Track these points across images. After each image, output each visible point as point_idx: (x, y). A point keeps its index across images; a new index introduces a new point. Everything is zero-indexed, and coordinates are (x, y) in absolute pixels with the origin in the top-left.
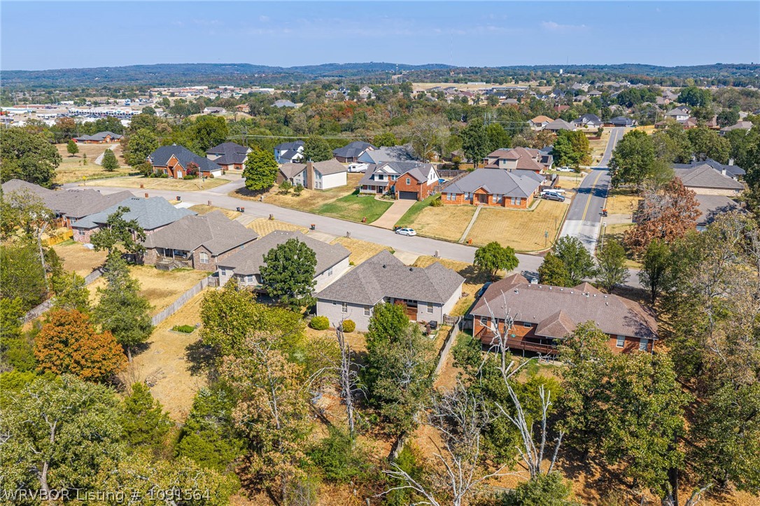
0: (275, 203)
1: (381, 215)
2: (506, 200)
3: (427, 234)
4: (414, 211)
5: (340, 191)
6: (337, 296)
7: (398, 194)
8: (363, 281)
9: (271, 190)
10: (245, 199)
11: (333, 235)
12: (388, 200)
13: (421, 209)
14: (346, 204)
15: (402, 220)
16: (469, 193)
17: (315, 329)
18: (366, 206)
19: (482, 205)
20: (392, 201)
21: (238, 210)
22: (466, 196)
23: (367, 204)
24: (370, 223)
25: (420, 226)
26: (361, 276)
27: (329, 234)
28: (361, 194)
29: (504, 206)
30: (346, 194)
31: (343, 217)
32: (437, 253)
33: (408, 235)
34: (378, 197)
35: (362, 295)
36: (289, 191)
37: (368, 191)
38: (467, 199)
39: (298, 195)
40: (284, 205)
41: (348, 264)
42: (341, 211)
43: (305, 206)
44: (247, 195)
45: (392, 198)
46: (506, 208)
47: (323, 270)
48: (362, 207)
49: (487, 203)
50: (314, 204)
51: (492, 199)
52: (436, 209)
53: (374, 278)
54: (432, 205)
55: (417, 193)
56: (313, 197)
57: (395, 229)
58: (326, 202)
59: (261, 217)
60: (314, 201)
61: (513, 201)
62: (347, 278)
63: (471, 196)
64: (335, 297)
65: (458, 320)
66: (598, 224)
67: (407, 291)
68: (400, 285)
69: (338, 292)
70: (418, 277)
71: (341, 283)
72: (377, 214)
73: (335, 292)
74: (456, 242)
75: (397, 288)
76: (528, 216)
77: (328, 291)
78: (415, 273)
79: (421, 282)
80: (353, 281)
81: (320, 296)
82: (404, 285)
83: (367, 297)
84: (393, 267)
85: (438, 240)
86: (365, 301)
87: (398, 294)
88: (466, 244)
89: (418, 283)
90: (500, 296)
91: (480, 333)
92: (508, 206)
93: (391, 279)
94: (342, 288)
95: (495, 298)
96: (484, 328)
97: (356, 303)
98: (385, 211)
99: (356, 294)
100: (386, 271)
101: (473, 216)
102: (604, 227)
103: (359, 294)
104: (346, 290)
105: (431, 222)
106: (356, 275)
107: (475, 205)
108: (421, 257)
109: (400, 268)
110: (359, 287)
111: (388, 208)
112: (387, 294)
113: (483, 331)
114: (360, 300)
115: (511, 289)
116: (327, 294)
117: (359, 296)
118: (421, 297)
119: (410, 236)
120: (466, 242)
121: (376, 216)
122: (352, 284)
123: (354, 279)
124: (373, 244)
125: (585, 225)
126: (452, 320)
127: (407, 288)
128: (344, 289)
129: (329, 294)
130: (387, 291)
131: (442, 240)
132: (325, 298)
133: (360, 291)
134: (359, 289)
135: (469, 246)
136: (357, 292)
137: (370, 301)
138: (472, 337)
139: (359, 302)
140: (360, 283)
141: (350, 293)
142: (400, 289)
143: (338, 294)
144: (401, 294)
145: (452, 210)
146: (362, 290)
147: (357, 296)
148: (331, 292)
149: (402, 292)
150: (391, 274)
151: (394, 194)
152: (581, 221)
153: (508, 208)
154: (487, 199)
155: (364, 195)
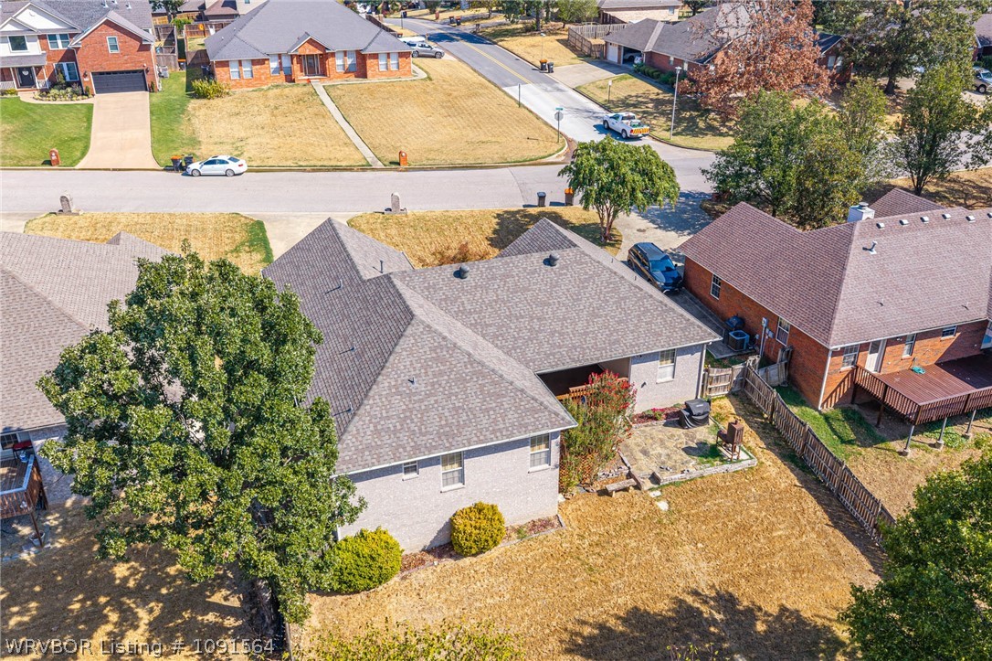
1: (86, 139)
2: (369, 62)
3: (272, 163)
7: (88, 81)
8: (466, 347)
13: (183, 111)
16: (279, 56)
18: (18, 123)
19: (318, 84)
22: (274, 64)
23: (12, 117)
24: (75, 162)
25: (227, 147)
26: (444, 332)
29: (365, 76)
32: (396, 201)
33: (229, 173)
34: (29, 97)
35: (506, 402)
38: (277, 71)
45: (75, 93)
48: (8, 127)
49: (324, 73)
51: (334, 65)
52: (220, 103)
53: (458, 324)
54: (196, 94)
55: (142, 73)
61: (382, 62)
62: (404, 353)
63: (286, 63)
64: (412, 444)
65: (745, 373)
66: (561, 86)
67: (586, 334)
68: (553, 320)
69: (408, 421)
70: (586, 280)
71: (396, 381)
72: (74, 139)
73: (399, 427)
74: (366, 167)
75: (552, 333)
76: (435, 89)
77: (369, 433)
78: (568, 270)
79: (608, 292)
80: (437, 359)
81: (350, 466)
82: (565, 319)
83: (532, 402)
84: (490, 269)
85: (314, 171)
86: (532, 420)
87: (567, 352)
88: (393, 166)
89: (599, 298)
90: (847, 272)
91: (835, 390)
92: (373, 76)
93: (510, 312)
94: (415, 398)
95: (841, 281)
96: (848, 376)
97: (507, 440)
98: (89, 128)
99: (484, 407)
100: (476, 287)
101: (323, 104)
102: (582, 90)
103: (494, 405)
104: (436, 401)
105: (243, 134)
106: (429, 332)
107: (306, 82)
108: (351, 220)
109: (511, 265)
110: (474, 373)
111: (89, 120)
112: (531, 364)
113: (846, 383)
114: (516, 424)
115: (853, 246)
116: (373, 444)
117: (502, 411)
118: (642, 341)
119: (235, 175)
120: (391, 163)
121: (74, 144)
122: (441, 373)
123: (433, 350)
124: (170, 215)
125: (546, 90)
126: (726, 377)
127: (580, 325)
128: (426, 403)
129: (379, 443)
130: (530, 355)
131: (329, 170)
132: (373, 464)
133: (489, 391)
134: (480, 382)
135: (407, 170)
136: (481, 397)
137: (553, 415)
138: (817, 410)
139: (515, 431)
140: (466, 360)
141: (461, 411)
142: (561, 334)
143: (416, 428)
144: (578, 350)
145: (262, 101)
146: (494, 383)
147: (491, 412)
148: (383, 434)
149: (576, 341)
150: (499, 292)
151: (80, 83)
152: (531, 86)
153: (374, 80)
154: (323, 65)
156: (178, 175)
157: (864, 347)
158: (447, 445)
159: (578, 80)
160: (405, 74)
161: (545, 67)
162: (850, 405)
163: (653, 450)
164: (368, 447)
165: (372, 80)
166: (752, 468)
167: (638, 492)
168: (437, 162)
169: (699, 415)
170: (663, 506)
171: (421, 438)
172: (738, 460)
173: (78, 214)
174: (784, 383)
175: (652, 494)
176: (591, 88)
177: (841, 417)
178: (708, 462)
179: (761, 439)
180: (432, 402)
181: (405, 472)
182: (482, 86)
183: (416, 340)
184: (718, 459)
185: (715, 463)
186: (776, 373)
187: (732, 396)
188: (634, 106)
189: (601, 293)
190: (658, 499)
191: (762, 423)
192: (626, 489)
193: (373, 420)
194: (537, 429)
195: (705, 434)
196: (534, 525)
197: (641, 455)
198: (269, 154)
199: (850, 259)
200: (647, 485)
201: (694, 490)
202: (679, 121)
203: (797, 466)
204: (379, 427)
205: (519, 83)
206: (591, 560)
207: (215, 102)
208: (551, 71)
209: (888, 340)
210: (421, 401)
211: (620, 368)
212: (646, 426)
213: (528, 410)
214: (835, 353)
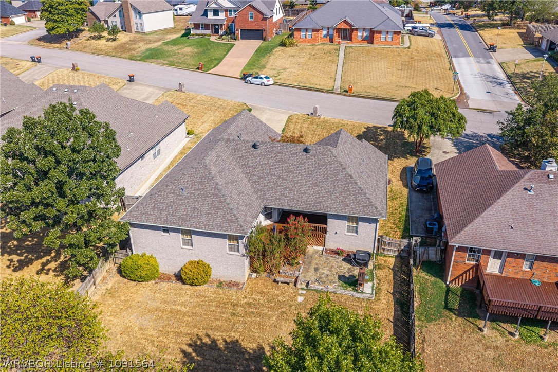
0: (85, 50)
1: (221, 60)
2: (376, 35)
3: (288, 82)
4: (262, 53)
5: (166, 34)
6: (170, 218)
7: (238, 33)
8: (220, 181)
9: (81, 35)
10: (48, 47)
11: (161, 89)
12: (226, 40)
13: (271, 51)
14: (174, 48)
15: (251, 64)
16: (328, 28)
17: (131, 280)
18: (201, 49)
19: (344, 44)
20: (232, 42)
21: (34, 60)
22: (325, 32)
23: (201, 46)
24: (209, 70)
25: (275, 72)
26: (214, 171)
27: (154, 87)
28: (193, 35)
29: (372, 43)
30: (174, 36)
31: (172, 64)
32: (315, 110)
33: (262, 84)
34: (214, 38)
35: (220, 213)
36: (103, 34)
37: (200, 31)
38: (326, 36)
39: (114, 40)
40: (97, 52)
41: (185, 135)
42: (169, 56)
43: (123, 51)
44: (50, 42)
45: (232, 38)
46: (375, 46)
47: (143, 151)
48: (196, 50)
49: (351, 40)
50: (134, 49)
51: (356, 35)
52: (289, 50)
53: (238, 171)
54: (283, 44)
55: (262, 31)
56: (133, 42)
57: (244, 77)
58: (150, 46)
59: (63, 67)
60: (134, 46)
61: (383, 36)
62: (187, 175)
63: (331, 32)
64: (165, 218)
65: (410, 246)
66: (491, 61)
67: (304, 194)
68: (290, 182)
69: (170, 207)
70: (322, 165)
71: (176, 187)
72: (216, 59)
73: (164, 209)
74: (330, 91)
75: (286, 189)
76: (406, 54)
77: (150, 207)
78: (314, 157)
79: (331, 175)
80: (199, 182)
81: (134, 219)
82: (297, 183)
83: (233, 216)
84: (273, 147)
85: (304, 89)
86: (227, 225)
87: (288, 200)
88: (344, 93)
89: (324, 177)
90: (499, 200)
91: (462, 275)
92: (377, 44)
93: (270, 171)
94: (180, 198)
95: (490, 205)
96: (472, 268)
97: (210, 231)
98: (226, 55)
99: (208, 212)
100: (260, 155)
101: (338, 56)
102: (504, 65)
103: (214, 212)
104: (188, 202)
105: (288, 66)
106: (205, 169)
107: (337, 43)
108: (291, 116)
109: (285, 147)
110: (213, 194)
111: (229, 51)
112: (265, 201)
113: (471, 273)
114: (218, 225)
115: (516, 185)
116: (149, 213)
117: (215, 216)
118: (335, 206)
119: (265, 85)
120: (345, 91)
121: (215, 61)
122: (198, 190)
123: (201, 178)
124: (219, 99)
125: (479, 62)
126: (395, 245)
127: (304, 188)
128: (183, 201)
129: (152, 213)
130: (267, 196)
131: (311, 90)
132: (144, 222)
133: (215, 205)
134: (213, 199)
135: (350, 96)
136: (210, 206)
137: (239, 227)
138: (446, 283)
139: (216, 228)
140: (214, 187)
141: (196, 210)
142: (290, 190)
143: (171, 212)
144: (295, 201)
145: (310, 51)
146: (220, 202)
147: (210, 215)
148: (156, 209)
149: (296, 196)
150: (270, 160)
151: (234, 34)
152: (472, 59)
153: (377, 46)
154: (351, 34)
155: (197, 37)
156: (242, 81)
157: (487, 252)
158: (180, 224)
159: (507, 58)
160: (395, 44)
161: (492, 48)
162: (475, 289)
163: (322, 269)
164: (146, 213)
166: (369, 300)
167: (294, 287)
168: (369, 94)
169: (359, 260)
170: (300, 299)
171: (171, 217)
172: (362, 292)
173: (184, 92)
174: (440, 261)
175: (300, 292)
176: (512, 64)
177: (459, 293)
178: (345, 287)
179: (394, 287)
180: (186, 202)
181: (163, 232)
182: (439, 55)
183: (196, 170)
184: (352, 287)
185: (349, 289)
186: (434, 253)
187: (399, 258)
188: (529, 78)
189: (326, 174)
190: (301, 295)
191: (404, 279)
192: (288, 284)
193: (156, 202)
194: (227, 231)
196: (230, 283)
197: (313, 270)
199: (508, 193)
203: (401, 310)
204: (156, 206)
205: (466, 56)
206: (239, 310)
208: (494, 51)
209: (508, 252)
210: (181, 200)
212: (331, 257)
213: (228, 220)
214: (460, 249)
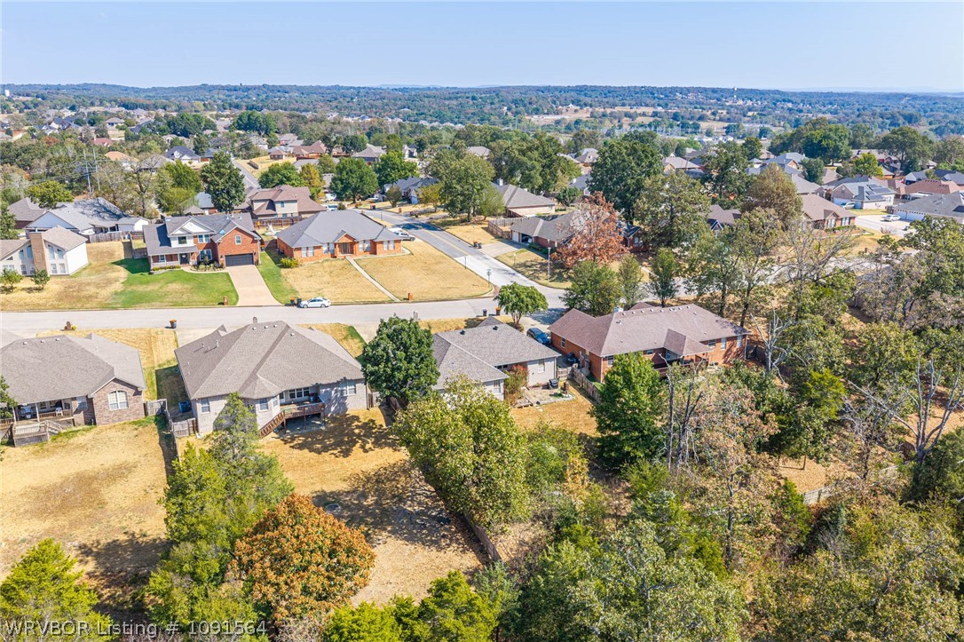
1: (234, 291)
2: (378, 246)
3: (341, 301)
4: (271, 278)
7: (224, 260)
12: (210, 270)
13: (280, 276)
14: (153, 287)
15: (276, 291)
16: (328, 244)
18: (193, 284)
19: (348, 257)
20: (221, 271)
22: (325, 248)
23: (188, 281)
24: (236, 303)
28: (157, 269)
29: (375, 253)
30: (120, 274)
33: (322, 307)
34: (189, 269)
36: (15, 285)
37: (165, 264)
38: (327, 252)
39: (41, 289)
40: (34, 308)
45: (215, 267)
48: (187, 286)
49: (352, 252)
50: (92, 297)
51: (358, 248)
52: (298, 271)
54: (282, 266)
55: (250, 256)
56: (73, 288)
57: (292, 303)
58: (110, 290)
61: (385, 246)
62: (449, 355)
63: (332, 247)
65: (573, 370)
66: (487, 256)
67: (511, 354)
68: (498, 349)
71: (448, 363)
74: (391, 302)
75: (498, 353)
76: (417, 260)
78: (503, 332)
80: (460, 357)
82: (502, 348)
84: (473, 331)
85: (364, 304)
87: (504, 359)
88: (406, 301)
90: (609, 331)
92: (380, 253)
93: (482, 346)
94: (455, 368)
95: (607, 334)
98: (232, 285)
99: (478, 371)
100: (469, 337)
101: (357, 270)
102: (499, 258)
103: (481, 371)
104: (462, 369)
105: (319, 287)
106: (456, 350)
107: (344, 258)
109: (481, 330)
110: (473, 361)
111: (230, 281)
112: (492, 363)
115: (612, 322)
117: (484, 372)
118: (531, 356)
119: (326, 307)
120: (404, 299)
121: (228, 293)
122: (462, 361)
123: (458, 354)
125: (478, 259)
126: (565, 372)
127: (508, 350)
128: (458, 370)
130: (490, 360)
131: (372, 303)
133: (479, 366)
134: (476, 364)
135: (413, 302)
136: (476, 368)
137: (501, 376)
140: (470, 357)
142: (501, 353)
145: (321, 269)
146: (480, 364)
147: (480, 373)
149: (507, 356)
150: (477, 339)
151: (217, 262)
152: (470, 257)
153: (381, 256)
154: (352, 248)
155: (164, 271)
156: (295, 307)
159: (497, 252)
160: (398, 252)
161: (476, 245)
163: (538, 395)
165: (380, 255)
166: (573, 400)
167: (532, 407)
168: (427, 298)
169: (555, 385)
170: (541, 410)
172: (568, 397)
174: (589, 375)
175: (537, 407)
176: (504, 257)
178: (557, 398)
179: (578, 392)
180: (460, 369)
182: (443, 257)
183: (452, 352)
185: (560, 398)
186: (585, 371)
187: (568, 379)
188: (530, 267)
189: (515, 339)
190: (539, 408)
191: (578, 387)
192: (528, 406)
195: (558, 391)
197: (533, 397)
198: (338, 296)
199: (611, 326)
200: (535, 405)
201: (552, 406)
202: (553, 274)
205: (463, 255)
207: (295, 270)
208: (480, 247)
211: (524, 365)
212: (535, 389)
214: (605, 359)
